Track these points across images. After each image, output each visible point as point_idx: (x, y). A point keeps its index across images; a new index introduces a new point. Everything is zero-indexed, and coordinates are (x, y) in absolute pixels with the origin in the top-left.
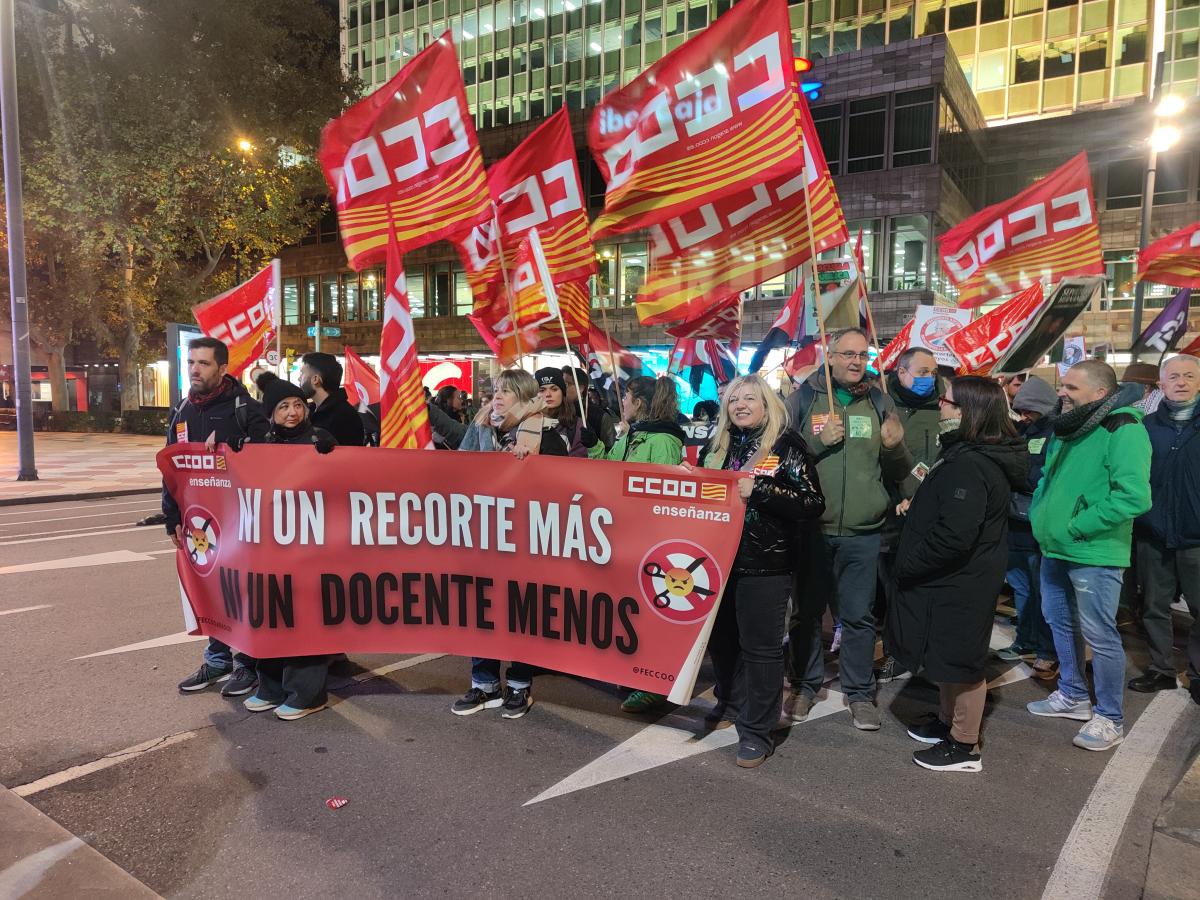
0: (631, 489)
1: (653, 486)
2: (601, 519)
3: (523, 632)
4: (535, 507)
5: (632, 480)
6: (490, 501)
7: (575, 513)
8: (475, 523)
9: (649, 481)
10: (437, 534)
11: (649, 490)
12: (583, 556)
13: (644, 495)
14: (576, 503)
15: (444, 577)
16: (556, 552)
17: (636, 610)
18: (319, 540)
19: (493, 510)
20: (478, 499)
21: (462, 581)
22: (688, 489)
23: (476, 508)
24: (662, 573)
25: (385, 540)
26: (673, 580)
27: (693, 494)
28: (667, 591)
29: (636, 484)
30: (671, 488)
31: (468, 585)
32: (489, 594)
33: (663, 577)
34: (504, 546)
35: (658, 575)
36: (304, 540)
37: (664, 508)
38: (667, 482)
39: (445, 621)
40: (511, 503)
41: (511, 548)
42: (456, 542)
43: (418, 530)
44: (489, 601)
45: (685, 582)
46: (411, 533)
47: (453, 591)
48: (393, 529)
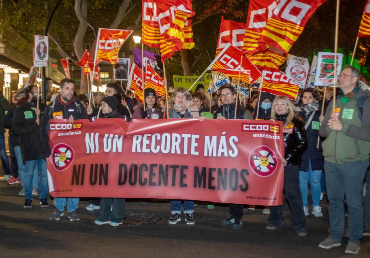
0: (245, 129)
1: (253, 127)
2: (234, 140)
3: (200, 187)
4: (207, 138)
5: (245, 126)
6: (189, 136)
7: (223, 139)
8: (182, 145)
9: (251, 126)
10: (165, 149)
11: (251, 129)
12: (226, 155)
13: (250, 131)
14: (223, 135)
15: (167, 166)
16: (215, 155)
17: (248, 173)
18: (120, 150)
19: (190, 140)
20: (183, 135)
21: (174, 167)
22: (266, 128)
23: (183, 139)
24: (258, 158)
25: (145, 150)
26: (262, 161)
27: (267, 130)
28: (260, 165)
29: (246, 127)
30: (259, 128)
31: (177, 169)
32: (186, 172)
33: (258, 159)
34: (194, 153)
35: (256, 159)
36: (114, 150)
37: (257, 135)
38: (258, 126)
39: (166, 184)
40: (198, 136)
41: (197, 153)
42: (173, 152)
43: (158, 147)
44: (186, 175)
45: (266, 161)
46: (156, 148)
47: (170, 172)
48: (149, 146)
